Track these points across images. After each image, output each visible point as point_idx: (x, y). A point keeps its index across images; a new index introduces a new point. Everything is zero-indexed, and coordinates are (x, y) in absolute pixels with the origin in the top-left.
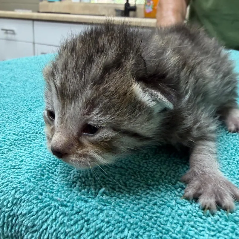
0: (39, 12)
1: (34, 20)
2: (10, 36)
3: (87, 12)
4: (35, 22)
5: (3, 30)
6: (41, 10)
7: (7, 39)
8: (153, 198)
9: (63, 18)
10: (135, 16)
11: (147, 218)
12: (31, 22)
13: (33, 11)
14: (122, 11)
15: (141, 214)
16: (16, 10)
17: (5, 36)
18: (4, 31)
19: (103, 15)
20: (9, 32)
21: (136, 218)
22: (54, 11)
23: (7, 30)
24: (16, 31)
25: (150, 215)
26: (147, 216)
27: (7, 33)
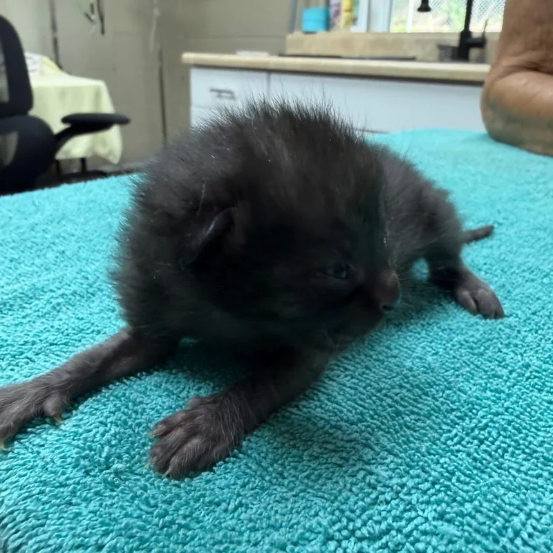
0: (282, 55)
1: (269, 71)
4: (274, 77)
5: (213, 90)
9: (326, 66)
10: (481, 60)
12: (264, 75)
13: (272, 54)
14: (454, 49)
17: (216, 102)
18: (216, 94)
19: (413, 59)
20: (224, 94)
23: (220, 91)
24: (235, 94)
27: (220, 96)
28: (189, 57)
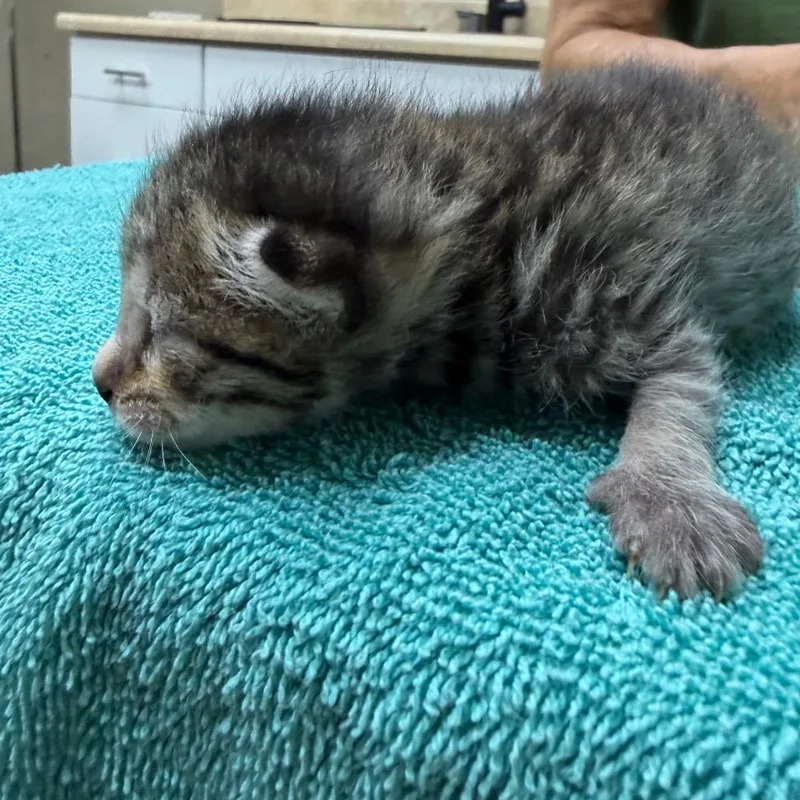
0: (221, 19)
1: (204, 43)
2: (129, 91)
3: (371, 20)
4: (210, 51)
5: (108, 72)
6: (227, 15)
7: (121, 101)
8: (546, 475)
9: (298, 36)
10: (520, 31)
11: (520, 519)
12: (196, 49)
13: (206, 17)
14: (480, 16)
15: (504, 507)
16: (152, 14)
17: (115, 91)
18: (114, 77)
19: (423, 30)
20: (126, 78)
21: (488, 513)
22: (267, 16)
23: (121, 73)
24: (148, 78)
25: (528, 513)
26: (519, 514)
27: (121, 82)
28: (67, 19)
